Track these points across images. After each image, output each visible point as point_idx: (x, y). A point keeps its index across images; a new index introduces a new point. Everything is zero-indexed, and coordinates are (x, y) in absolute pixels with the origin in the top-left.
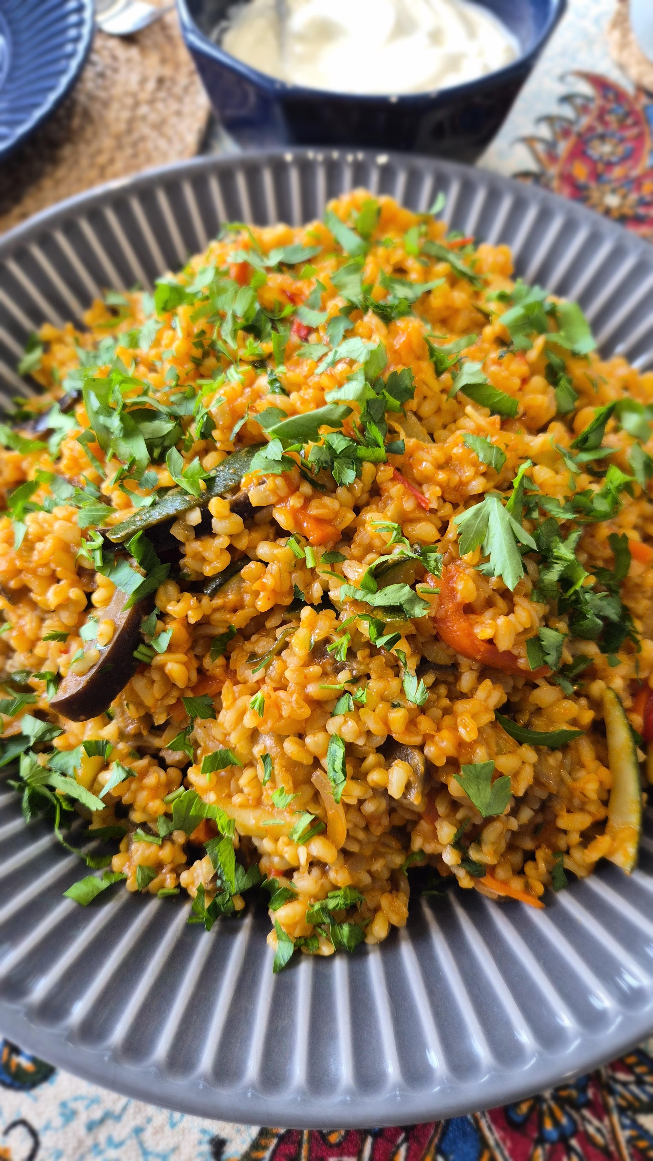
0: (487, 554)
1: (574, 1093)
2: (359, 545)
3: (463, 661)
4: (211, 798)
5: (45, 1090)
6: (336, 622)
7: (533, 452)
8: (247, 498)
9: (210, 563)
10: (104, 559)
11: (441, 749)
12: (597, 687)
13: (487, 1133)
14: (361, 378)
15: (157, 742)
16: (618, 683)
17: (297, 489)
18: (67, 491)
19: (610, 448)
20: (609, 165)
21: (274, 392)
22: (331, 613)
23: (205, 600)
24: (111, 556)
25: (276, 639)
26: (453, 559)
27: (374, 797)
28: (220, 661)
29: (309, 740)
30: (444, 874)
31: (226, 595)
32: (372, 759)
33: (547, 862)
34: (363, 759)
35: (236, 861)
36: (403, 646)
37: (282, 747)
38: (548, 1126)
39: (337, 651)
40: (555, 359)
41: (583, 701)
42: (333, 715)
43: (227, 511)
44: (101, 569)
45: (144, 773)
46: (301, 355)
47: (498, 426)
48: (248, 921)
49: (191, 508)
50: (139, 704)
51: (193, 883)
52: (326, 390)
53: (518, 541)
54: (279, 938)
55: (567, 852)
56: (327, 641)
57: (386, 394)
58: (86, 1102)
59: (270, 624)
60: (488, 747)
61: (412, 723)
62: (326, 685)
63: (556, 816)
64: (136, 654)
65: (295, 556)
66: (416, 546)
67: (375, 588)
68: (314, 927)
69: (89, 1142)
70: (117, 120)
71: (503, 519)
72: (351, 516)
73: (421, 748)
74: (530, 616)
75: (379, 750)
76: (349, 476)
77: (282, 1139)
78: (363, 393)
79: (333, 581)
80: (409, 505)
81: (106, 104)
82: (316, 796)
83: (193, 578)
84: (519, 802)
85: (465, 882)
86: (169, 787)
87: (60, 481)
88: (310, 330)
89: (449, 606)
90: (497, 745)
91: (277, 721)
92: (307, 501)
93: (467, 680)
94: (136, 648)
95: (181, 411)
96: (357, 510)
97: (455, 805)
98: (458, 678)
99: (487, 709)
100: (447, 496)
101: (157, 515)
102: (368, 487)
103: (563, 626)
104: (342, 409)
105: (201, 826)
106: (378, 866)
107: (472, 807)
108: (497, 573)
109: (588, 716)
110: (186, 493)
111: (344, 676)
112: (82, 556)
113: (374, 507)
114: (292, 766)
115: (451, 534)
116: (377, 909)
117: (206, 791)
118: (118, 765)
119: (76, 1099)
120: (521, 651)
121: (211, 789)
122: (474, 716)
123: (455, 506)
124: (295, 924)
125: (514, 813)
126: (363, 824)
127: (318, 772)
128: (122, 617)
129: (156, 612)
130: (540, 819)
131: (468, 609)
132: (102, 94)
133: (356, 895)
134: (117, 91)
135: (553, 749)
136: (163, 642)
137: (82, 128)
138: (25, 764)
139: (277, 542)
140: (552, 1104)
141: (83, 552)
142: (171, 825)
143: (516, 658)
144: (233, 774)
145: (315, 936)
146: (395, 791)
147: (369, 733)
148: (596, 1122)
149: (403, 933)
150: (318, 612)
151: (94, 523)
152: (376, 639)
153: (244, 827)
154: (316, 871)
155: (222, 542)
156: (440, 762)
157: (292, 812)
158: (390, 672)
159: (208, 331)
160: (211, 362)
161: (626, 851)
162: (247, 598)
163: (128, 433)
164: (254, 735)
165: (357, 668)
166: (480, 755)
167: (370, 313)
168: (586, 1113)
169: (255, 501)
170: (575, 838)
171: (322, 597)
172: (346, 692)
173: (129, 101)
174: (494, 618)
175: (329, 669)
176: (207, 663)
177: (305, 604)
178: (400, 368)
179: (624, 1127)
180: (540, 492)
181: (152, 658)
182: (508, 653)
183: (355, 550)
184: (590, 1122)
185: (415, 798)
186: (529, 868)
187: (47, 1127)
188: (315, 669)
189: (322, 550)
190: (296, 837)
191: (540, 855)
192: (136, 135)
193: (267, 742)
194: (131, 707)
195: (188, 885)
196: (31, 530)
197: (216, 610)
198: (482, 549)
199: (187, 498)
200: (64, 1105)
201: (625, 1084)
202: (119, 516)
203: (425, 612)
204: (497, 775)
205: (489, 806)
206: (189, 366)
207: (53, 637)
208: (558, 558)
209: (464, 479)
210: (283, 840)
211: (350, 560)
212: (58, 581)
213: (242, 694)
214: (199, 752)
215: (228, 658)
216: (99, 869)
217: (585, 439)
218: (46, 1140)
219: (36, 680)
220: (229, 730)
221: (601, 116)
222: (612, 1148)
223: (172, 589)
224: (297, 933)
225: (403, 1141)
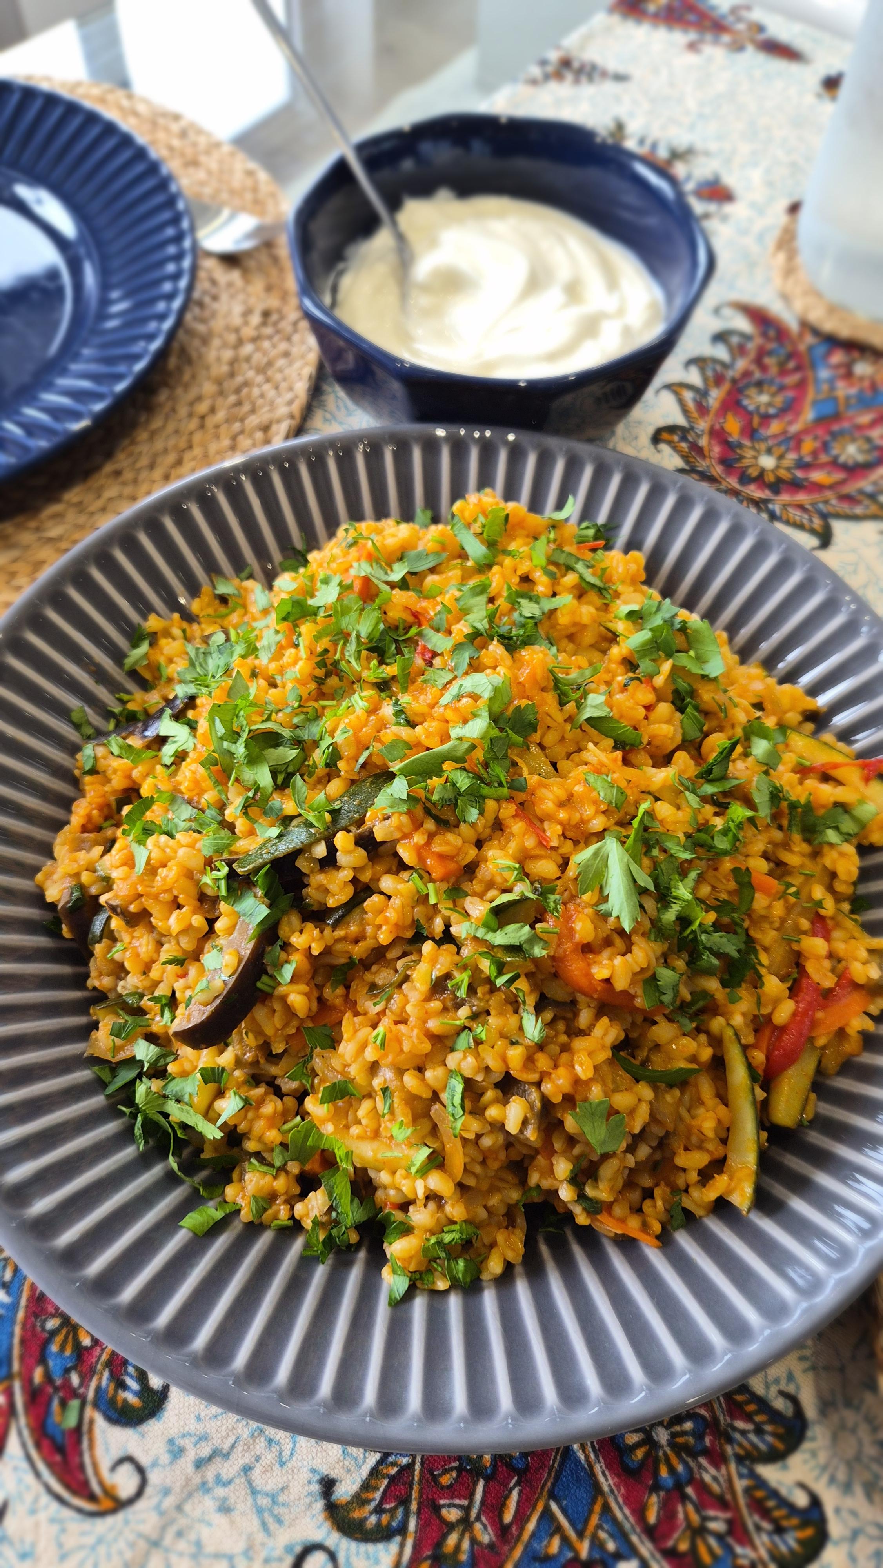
0: (606, 894)
1: (691, 1440)
2: (481, 881)
3: (581, 998)
4: (328, 1129)
5: (153, 1427)
6: (457, 958)
7: (654, 788)
8: (371, 832)
9: (334, 895)
10: (229, 888)
11: (557, 1086)
12: (717, 1024)
13: (601, 1479)
14: (485, 714)
15: (274, 1070)
16: (738, 1020)
17: (422, 825)
18: (187, 812)
19: (737, 779)
20: (766, 418)
21: (398, 724)
22: (452, 948)
23: (328, 931)
24: (235, 885)
25: (396, 971)
26: (573, 897)
27: (491, 1132)
28: (340, 991)
29: (429, 1074)
30: (561, 1210)
31: (348, 926)
32: (490, 1094)
33: (664, 1201)
34: (482, 1095)
35: (352, 1193)
36: (522, 984)
37: (402, 1081)
38: (664, 1473)
39: (458, 987)
40: (682, 685)
41: (703, 1038)
42: (452, 1050)
43: (352, 846)
44: (225, 899)
45: (261, 1102)
46: (424, 681)
47: (620, 763)
48: (362, 1255)
49: (317, 841)
50: (259, 1032)
51: (307, 1215)
52: (451, 724)
53: (635, 881)
54: (394, 1272)
55: (686, 1191)
56: (448, 976)
57: (510, 732)
58: (193, 1440)
59: (390, 955)
60: (604, 1084)
61: (529, 1060)
62: (446, 1021)
63: (674, 1154)
64: (259, 985)
65: (418, 892)
66: (537, 885)
67: (496, 927)
68: (430, 1261)
69: (197, 1480)
70: (219, 359)
71: (621, 860)
72: (473, 852)
73: (538, 1084)
74: (647, 955)
75: (497, 1085)
76: (473, 814)
77: (393, 1479)
78: (487, 732)
79: (454, 917)
80: (530, 842)
81: (205, 340)
82: (434, 1130)
83: (315, 908)
84: (637, 1140)
85: (582, 1219)
86: (285, 1116)
87: (179, 801)
88: (435, 654)
89: (568, 946)
90: (614, 1081)
91: (398, 1055)
92: (431, 836)
93: (584, 1017)
94: (259, 979)
95: (305, 735)
96: (479, 844)
97: (572, 1141)
98: (576, 1015)
99: (603, 1047)
100: (568, 834)
101: (283, 848)
102: (490, 824)
103: (680, 964)
104: (466, 745)
105: (317, 1157)
106: (494, 1201)
107: (588, 1144)
108: (614, 914)
109: (706, 1054)
110: (312, 825)
111: (464, 1012)
112: (206, 884)
113: (496, 842)
114: (411, 1099)
115: (572, 872)
116: (493, 1245)
117: (324, 1122)
118: (235, 1093)
119: (184, 1436)
120: (638, 990)
121: (329, 1120)
122: (590, 1054)
123: (576, 843)
124: (411, 1258)
125: (631, 1149)
126: (480, 1159)
127: (437, 1106)
128: (247, 949)
129: (279, 943)
130: (658, 1156)
131: (587, 949)
132: (201, 328)
133: (471, 1229)
134: (218, 324)
135: (671, 1086)
136: (288, 971)
137: (179, 370)
138: (141, 1090)
139: (401, 875)
140: (668, 1450)
141: (207, 879)
142: (287, 1155)
143: (633, 997)
144: (351, 1105)
145: (430, 1270)
146: (513, 1127)
147: (487, 1069)
148: (713, 1471)
149: (519, 1269)
150: (439, 946)
151: (219, 851)
152: (496, 977)
153: (362, 1159)
154: (432, 1205)
155: (346, 875)
156: (557, 1099)
157: (410, 1145)
158: (510, 1009)
159: (331, 649)
160: (333, 681)
161: (743, 1190)
162: (369, 930)
163: (252, 760)
164: (374, 1068)
165: (477, 1004)
166: (596, 1092)
167: (495, 642)
168: (703, 1461)
169: (379, 837)
170: (693, 1177)
171: (444, 932)
172: (465, 1028)
173: (232, 338)
174: (611, 959)
175: (449, 1004)
176: (327, 992)
177: (427, 938)
178: (524, 703)
179: (741, 1476)
180: (661, 829)
181: (274, 988)
182: (625, 992)
183: (477, 886)
184: (706, 1471)
185: (531, 1134)
186: (647, 1206)
187: (155, 1464)
188: (436, 1005)
189: (444, 886)
190: (413, 1170)
191: (657, 1192)
192: (239, 379)
193: (386, 1075)
194: (250, 1035)
195: (302, 1217)
196: (153, 855)
197: (338, 941)
198: (601, 888)
199: (312, 831)
200: (171, 1442)
201: (743, 1433)
202: (243, 845)
203: (544, 953)
204: (612, 1112)
205: (604, 1143)
206: (313, 686)
207: (170, 962)
208: (676, 898)
209: (585, 817)
210: (400, 1173)
211: (472, 896)
212: (179, 907)
213: (362, 1025)
214: (316, 1081)
215: (348, 987)
216: (211, 1199)
217: (710, 771)
218: (154, 1477)
219: (150, 1003)
220: (349, 1062)
221: (759, 361)
222: (728, 1497)
223: (294, 919)
224: (412, 1268)
225: (515, 1486)
